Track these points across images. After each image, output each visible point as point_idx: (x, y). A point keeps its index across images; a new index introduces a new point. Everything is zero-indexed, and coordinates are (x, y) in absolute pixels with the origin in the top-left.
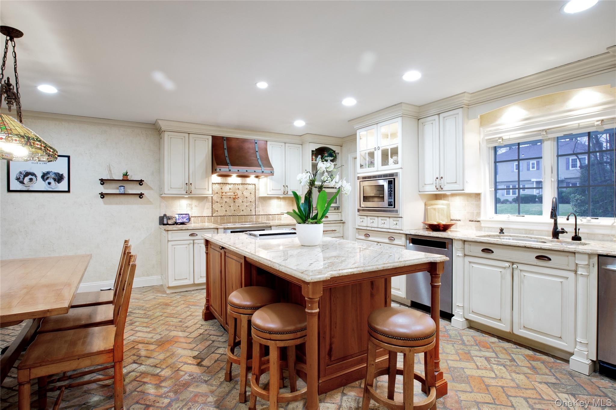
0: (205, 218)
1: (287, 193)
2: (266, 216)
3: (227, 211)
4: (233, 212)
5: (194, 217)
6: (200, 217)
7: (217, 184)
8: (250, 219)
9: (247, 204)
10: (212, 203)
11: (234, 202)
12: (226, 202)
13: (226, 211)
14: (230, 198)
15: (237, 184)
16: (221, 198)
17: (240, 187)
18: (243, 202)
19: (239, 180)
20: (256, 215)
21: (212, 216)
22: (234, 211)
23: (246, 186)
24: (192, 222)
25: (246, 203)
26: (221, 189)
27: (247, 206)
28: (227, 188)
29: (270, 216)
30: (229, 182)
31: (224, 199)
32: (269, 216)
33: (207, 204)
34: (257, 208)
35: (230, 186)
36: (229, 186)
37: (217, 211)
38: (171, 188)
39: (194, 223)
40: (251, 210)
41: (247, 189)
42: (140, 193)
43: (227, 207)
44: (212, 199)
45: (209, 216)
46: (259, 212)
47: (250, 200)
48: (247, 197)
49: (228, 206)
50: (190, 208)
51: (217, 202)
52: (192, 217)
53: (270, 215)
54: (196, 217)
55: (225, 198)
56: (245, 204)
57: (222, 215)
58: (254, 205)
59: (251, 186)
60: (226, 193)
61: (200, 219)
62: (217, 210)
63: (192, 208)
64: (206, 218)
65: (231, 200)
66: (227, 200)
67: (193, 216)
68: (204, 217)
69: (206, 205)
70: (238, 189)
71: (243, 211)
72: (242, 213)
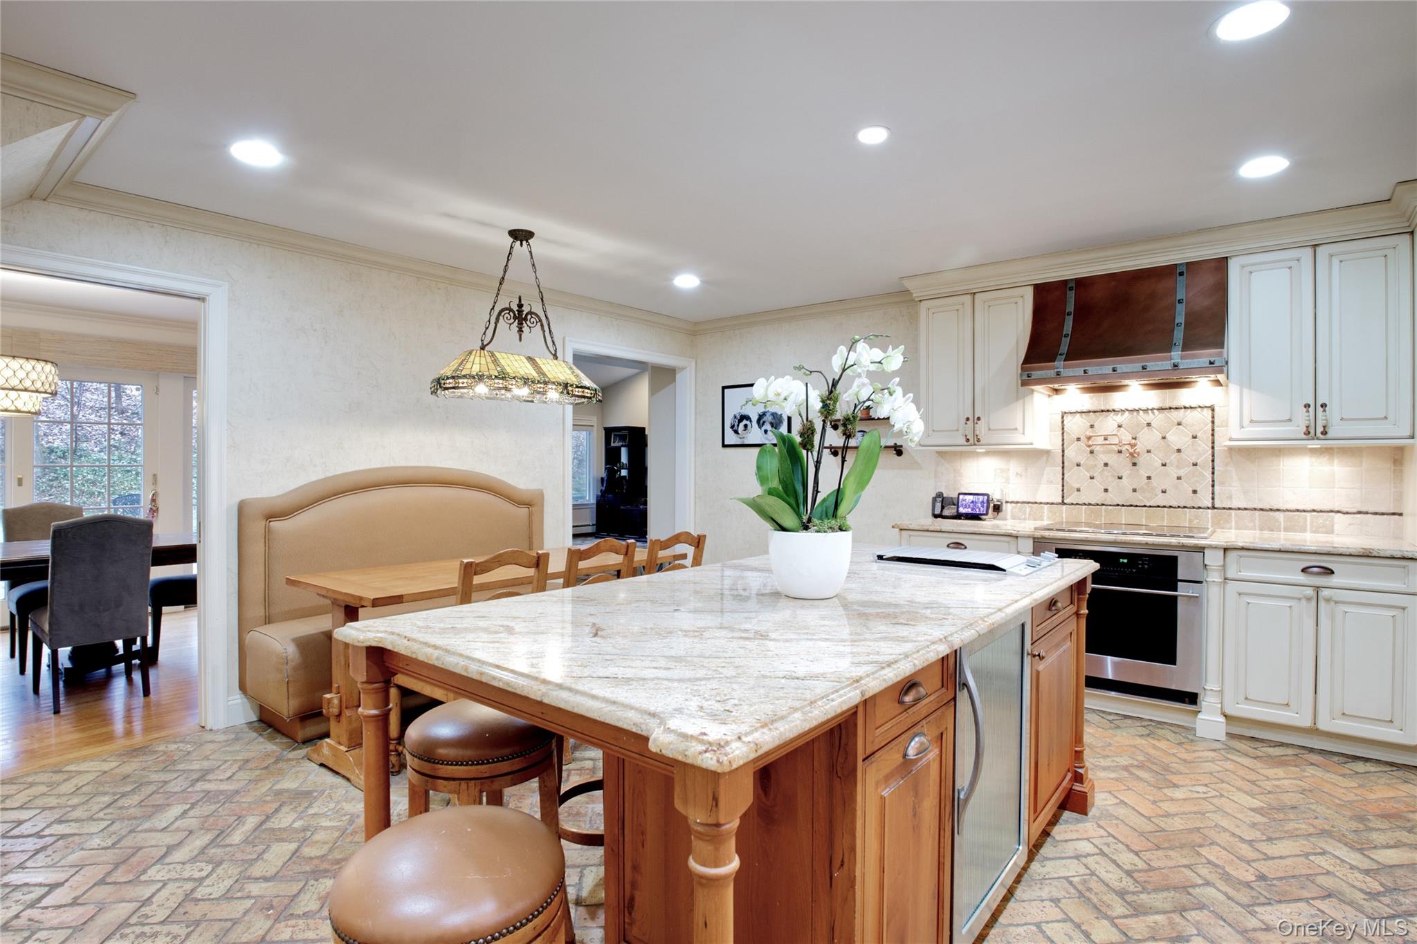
0: (1043, 508)
1: (1324, 433)
2: (1257, 513)
3: (1110, 489)
4: (1129, 493)
5: (1012, 502)
6: (1029, 503)
7: (1078, 415)
8: (1191, 521)
9: (1181, 473)
10: (1063, 467)
11: (1134, 464)
12: (1106, 465)
13: (1106, 490)
14: (1120, 452)
15: (1146, 411)
16: (1092, 452)
17: (1157, 419)
18: (1164, 465)
19: (1153, 398)
20: (1214, 508)
21: (1063, 503)
22: (1134, 490)
23: (1176, 415)
24: (1009, 516)
25: (1178, 467)
26: (1092, 426)
27: (1179, 478)
28: (1108, 424)
29: (1280, 516)
30: (1116, 407)
31: (1102, 456)
32: (1271, 513)
33: (1048, 470)
34: (1222, 484)
35: (1119, 418)
36: (1115, 417)
37: (1078, 490)
38: (933, 431)
39: (1014, 517)
40: (1195, 492)
41: (1179, 424)
42: (892, 444)
43: (1110, 479)
44: (1063, 456)
45: (1052, 504)
46: (1230, 497)
47: (1194, 460)
48: (1179, 451)
49: (1112, 476)
50: (1004, 480)
51: (1078, 465)
52: (1007, 502)
53: (1278, 510)
54: (1017, 502)
55: (1104, 453)
56: (1173, 472)
57: (1093, 503)
58: (1209, 477)
59: (1196, 414)
60: (1105, 439)
61: (1028, 510)
62: (1077, 486)
63: (1007, 481)
64: (1046, 506)
65: (1124, 460)
66: (1112, 459)
67: (1010, 500)
68: (1041, 503)
69: (1045, 472)
70: (1149, 425)
71: (1164, 492)
72: (1161, 500)
